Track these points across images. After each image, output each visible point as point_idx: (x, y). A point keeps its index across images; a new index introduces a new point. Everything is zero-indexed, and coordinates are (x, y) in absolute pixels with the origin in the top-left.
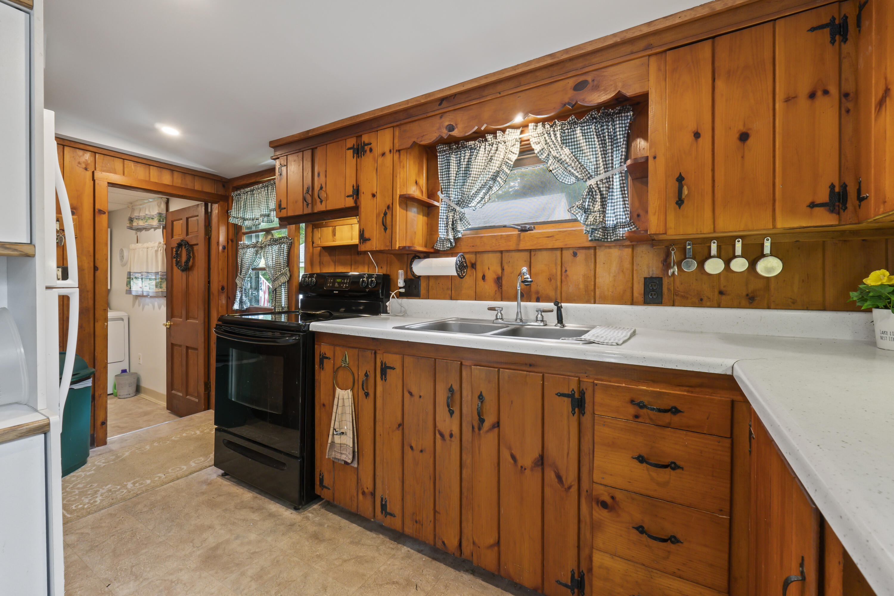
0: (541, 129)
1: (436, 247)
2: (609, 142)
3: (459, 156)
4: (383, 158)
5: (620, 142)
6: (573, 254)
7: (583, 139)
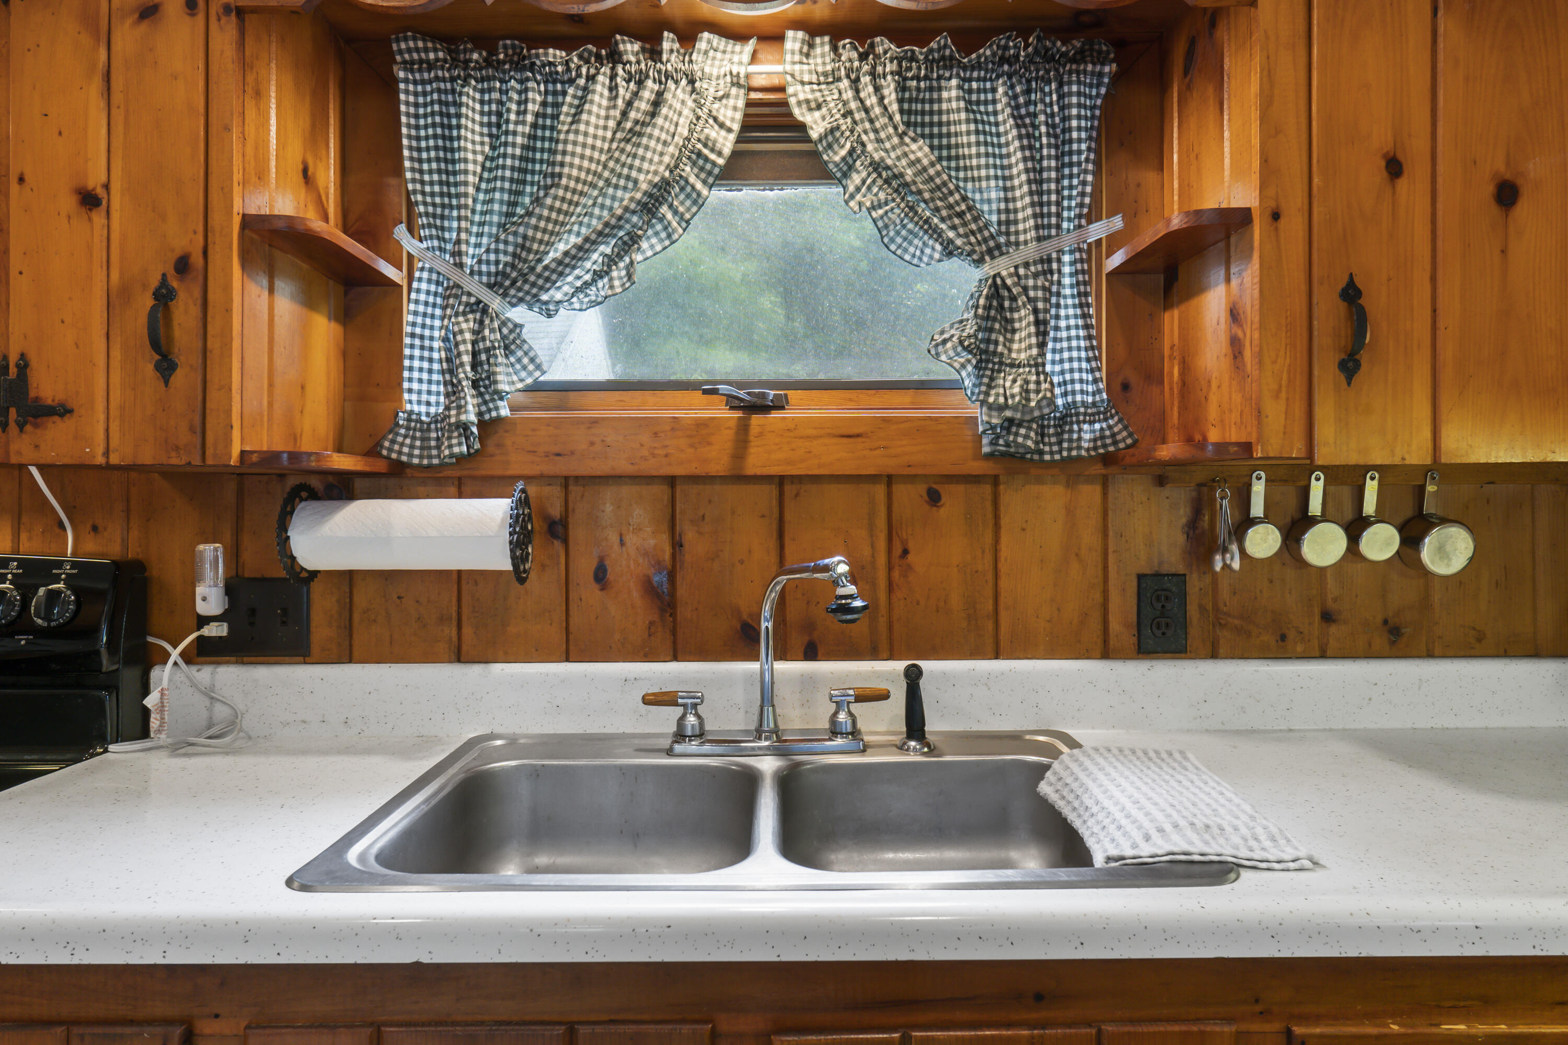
0: (828, 60)
1: (390, 450)
2: (1049, 146)
3: (495, 95)
4: (144, 27)
5: (1079, 152)
6: (926, 498)
7: (968, 121)
